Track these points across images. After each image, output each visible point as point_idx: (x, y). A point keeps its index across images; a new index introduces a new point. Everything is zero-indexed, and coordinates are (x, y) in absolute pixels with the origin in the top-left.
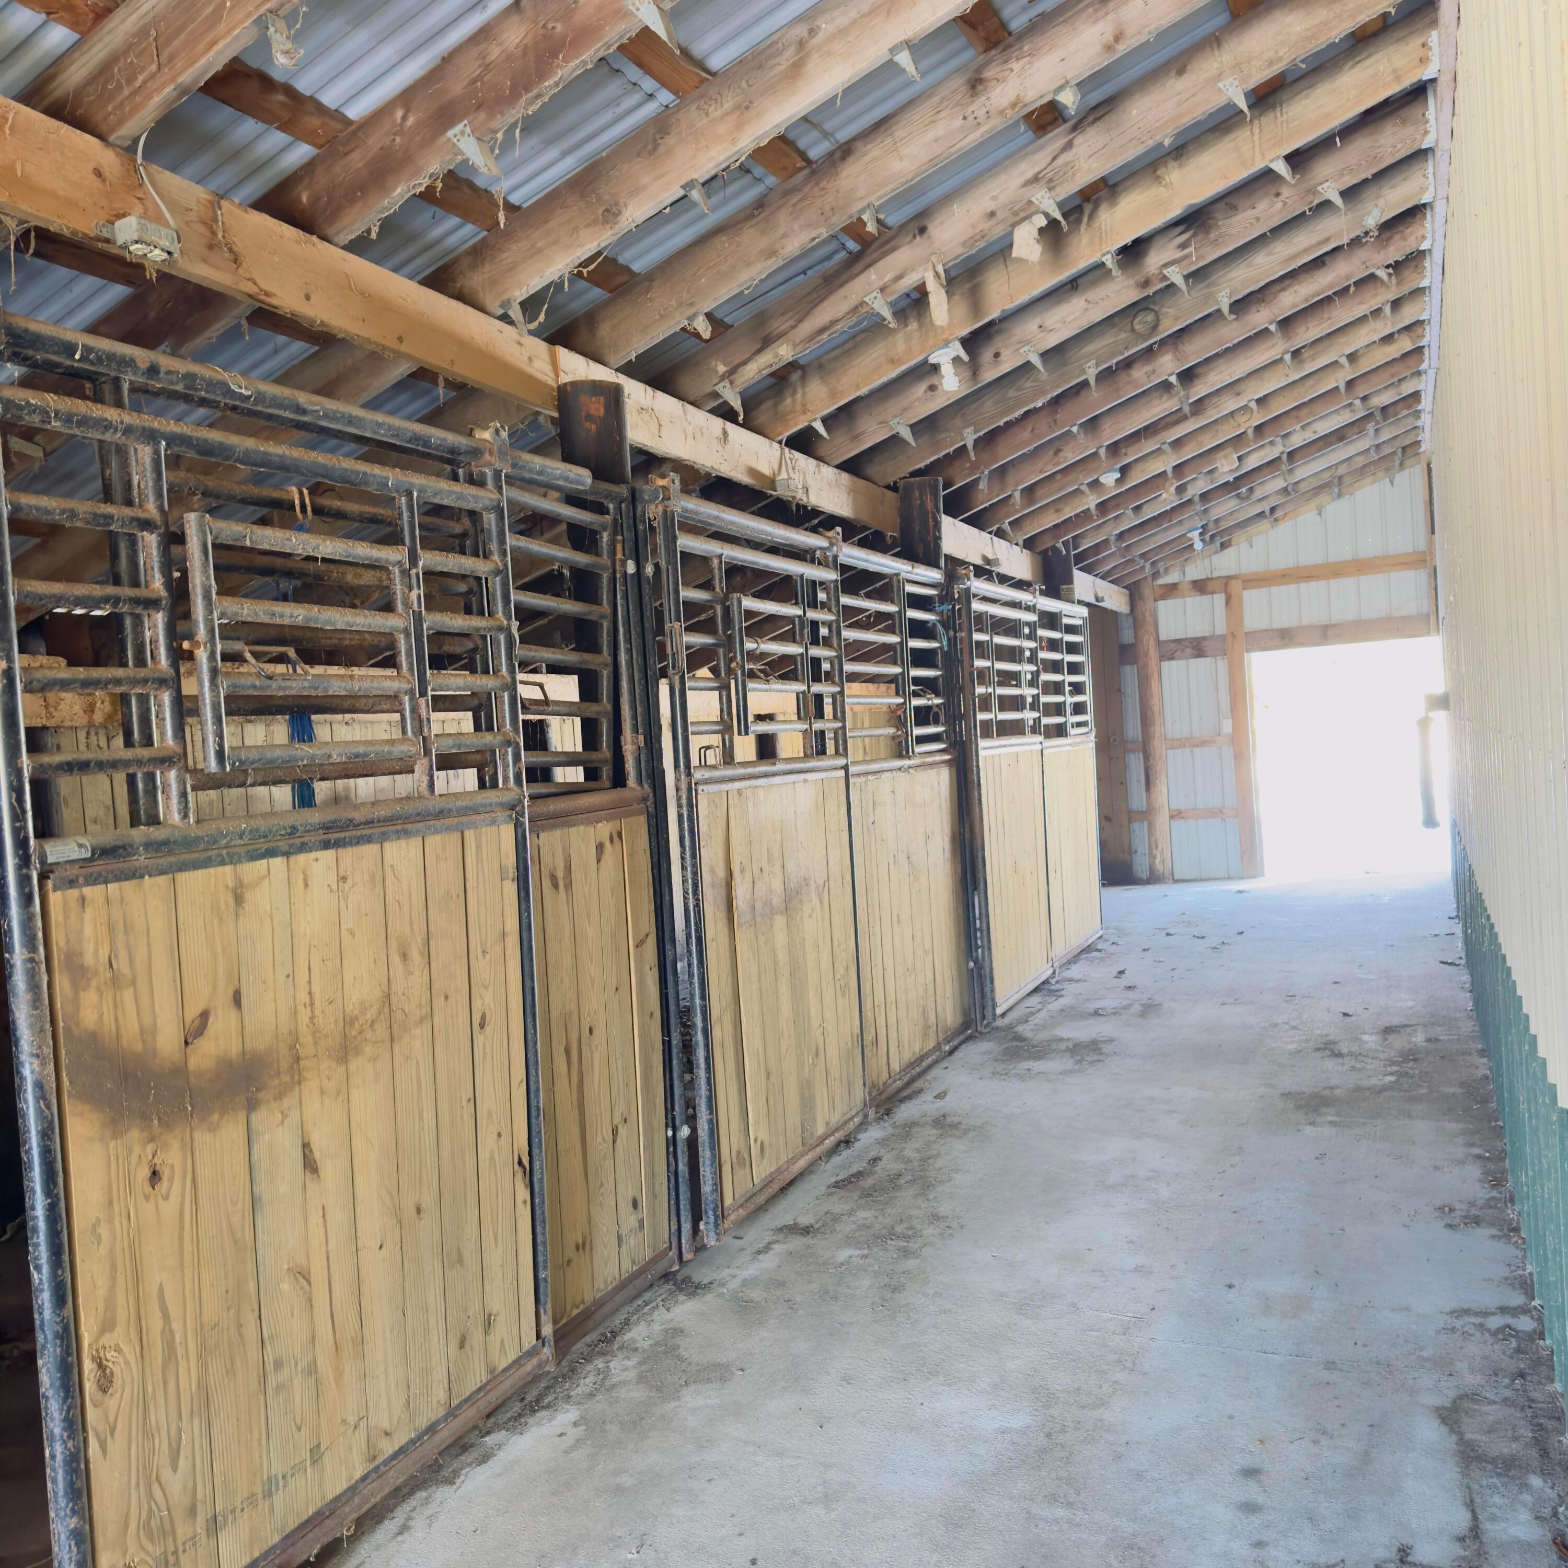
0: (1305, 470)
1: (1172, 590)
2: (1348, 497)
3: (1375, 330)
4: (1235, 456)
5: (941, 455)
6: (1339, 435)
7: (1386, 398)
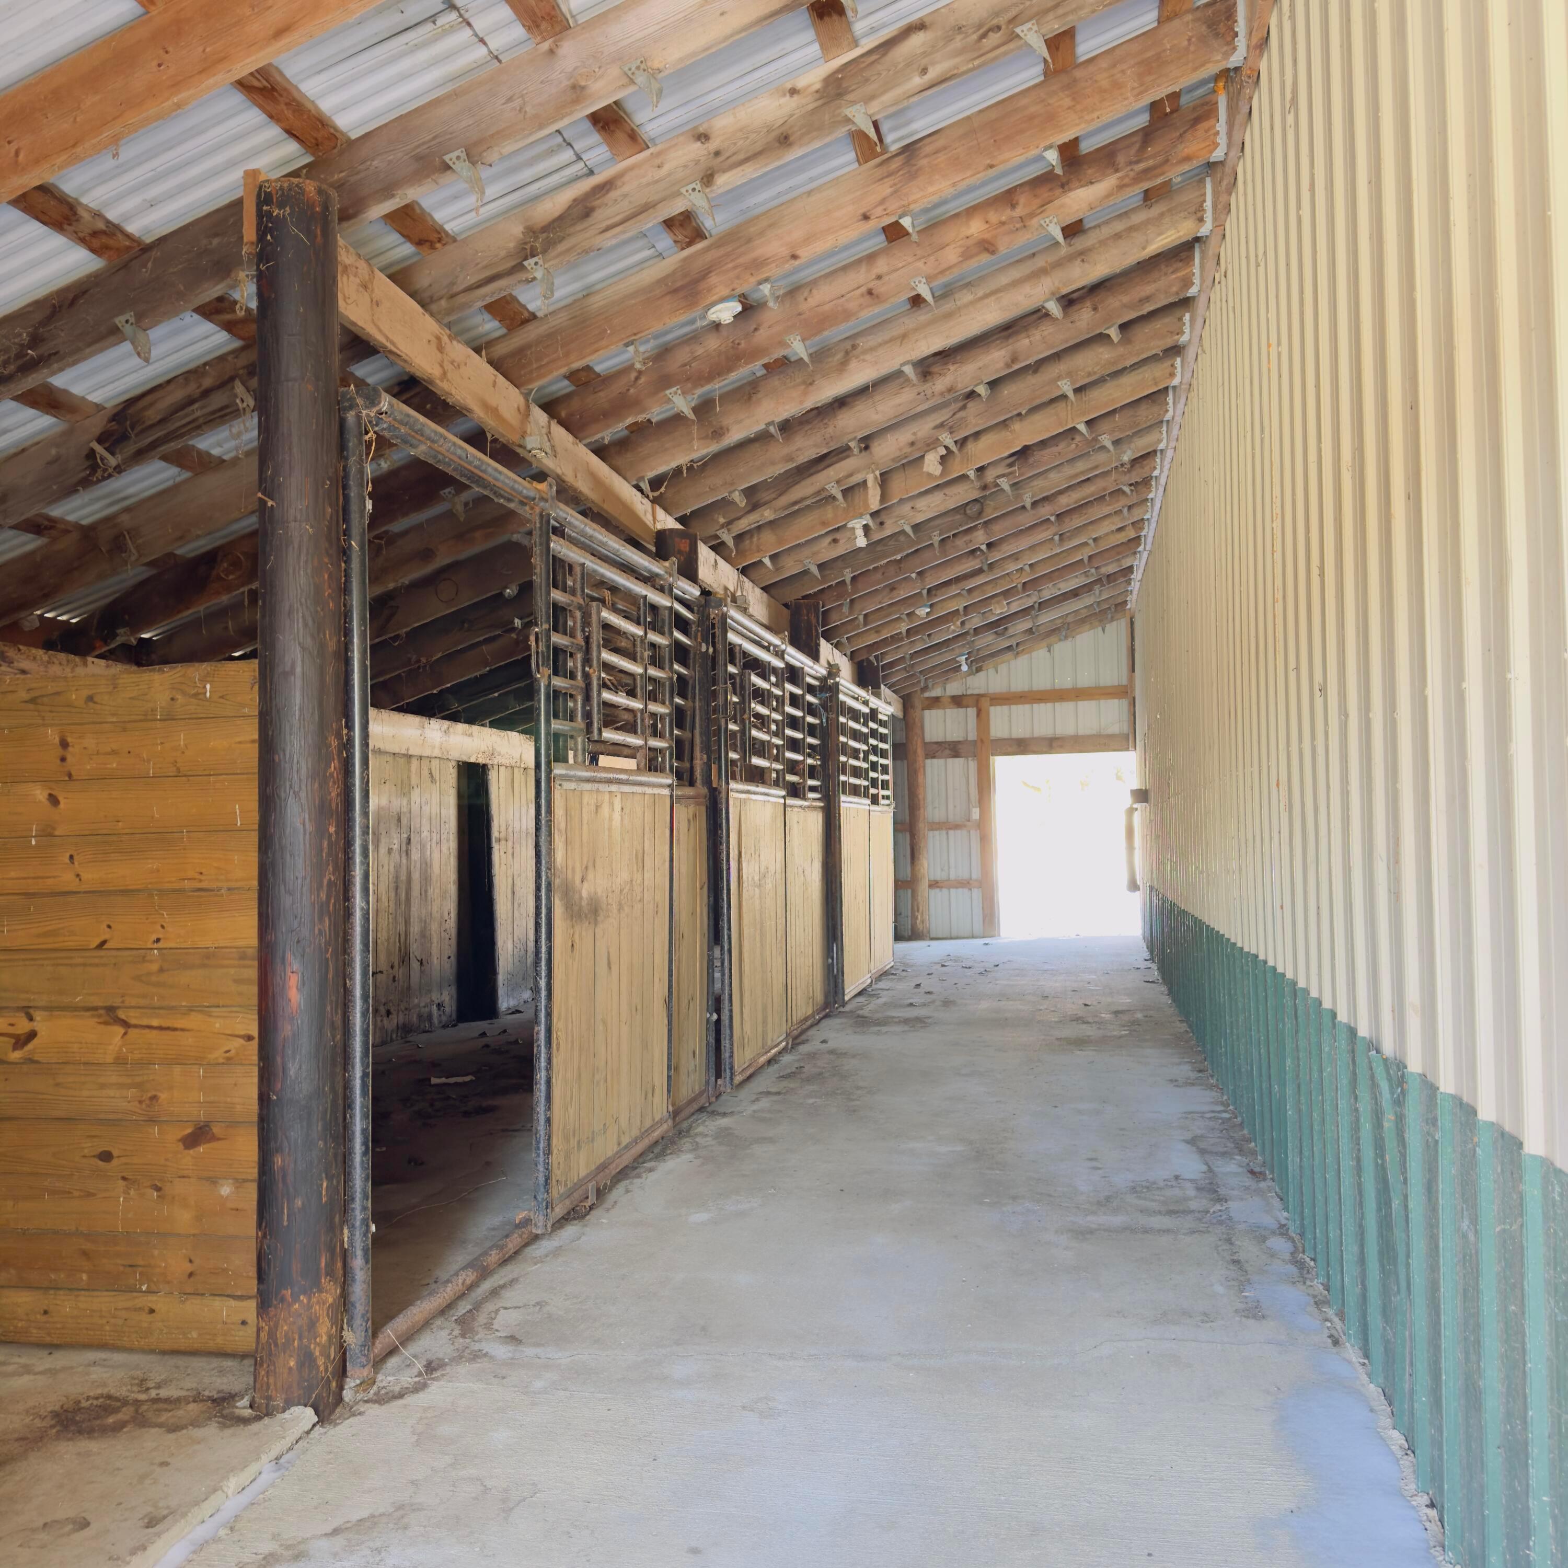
0: (1046, 617)
1: (935, 702)
2: (1070, 639)
3: (1113, 523)
4: (1005, 603)
5: (826, 586)
6: (1074, 593)
7: (1111, 569)
